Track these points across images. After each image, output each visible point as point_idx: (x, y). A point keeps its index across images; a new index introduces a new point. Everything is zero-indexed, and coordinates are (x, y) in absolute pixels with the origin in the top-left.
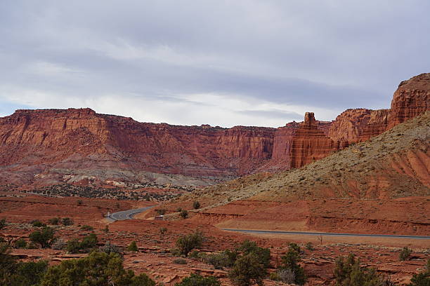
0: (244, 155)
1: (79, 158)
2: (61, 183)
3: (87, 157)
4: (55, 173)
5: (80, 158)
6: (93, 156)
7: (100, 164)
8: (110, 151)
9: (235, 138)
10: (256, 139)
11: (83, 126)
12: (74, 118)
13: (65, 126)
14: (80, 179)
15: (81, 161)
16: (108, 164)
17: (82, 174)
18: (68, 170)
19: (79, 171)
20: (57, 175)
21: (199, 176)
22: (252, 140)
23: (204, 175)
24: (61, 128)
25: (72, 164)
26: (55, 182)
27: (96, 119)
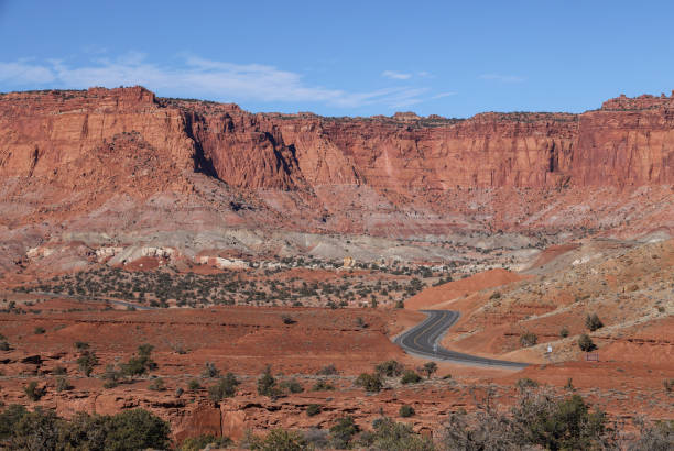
0: (502, 182)
1: (126, 204)
2: (95, 267)
3: (148, 202)
4: (76, 243)
5: (130, 205)
6: (161, 199)
7: (180, 217)
8: (199, 186)
9: (480, 143)
10: (531, 142)
11: (129, 130)
12: (107, 112)
13: (85, 130)
14: (137, 256)
15: (135, 213)
16: (198, 218)
17: (142, 244)
18: (105, 235)
19: (133, 236)
20: (82, 248)
21: (404, 235)
22: (521, 144)
23: (413, 232)
24: (76, 135)
25: (113, 220)
26: (81, 264)
27: (160, 113)
